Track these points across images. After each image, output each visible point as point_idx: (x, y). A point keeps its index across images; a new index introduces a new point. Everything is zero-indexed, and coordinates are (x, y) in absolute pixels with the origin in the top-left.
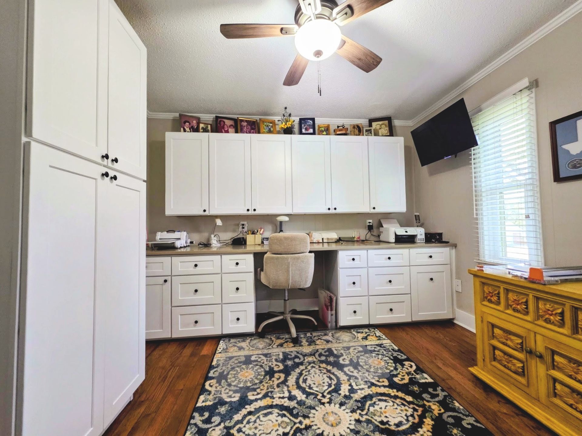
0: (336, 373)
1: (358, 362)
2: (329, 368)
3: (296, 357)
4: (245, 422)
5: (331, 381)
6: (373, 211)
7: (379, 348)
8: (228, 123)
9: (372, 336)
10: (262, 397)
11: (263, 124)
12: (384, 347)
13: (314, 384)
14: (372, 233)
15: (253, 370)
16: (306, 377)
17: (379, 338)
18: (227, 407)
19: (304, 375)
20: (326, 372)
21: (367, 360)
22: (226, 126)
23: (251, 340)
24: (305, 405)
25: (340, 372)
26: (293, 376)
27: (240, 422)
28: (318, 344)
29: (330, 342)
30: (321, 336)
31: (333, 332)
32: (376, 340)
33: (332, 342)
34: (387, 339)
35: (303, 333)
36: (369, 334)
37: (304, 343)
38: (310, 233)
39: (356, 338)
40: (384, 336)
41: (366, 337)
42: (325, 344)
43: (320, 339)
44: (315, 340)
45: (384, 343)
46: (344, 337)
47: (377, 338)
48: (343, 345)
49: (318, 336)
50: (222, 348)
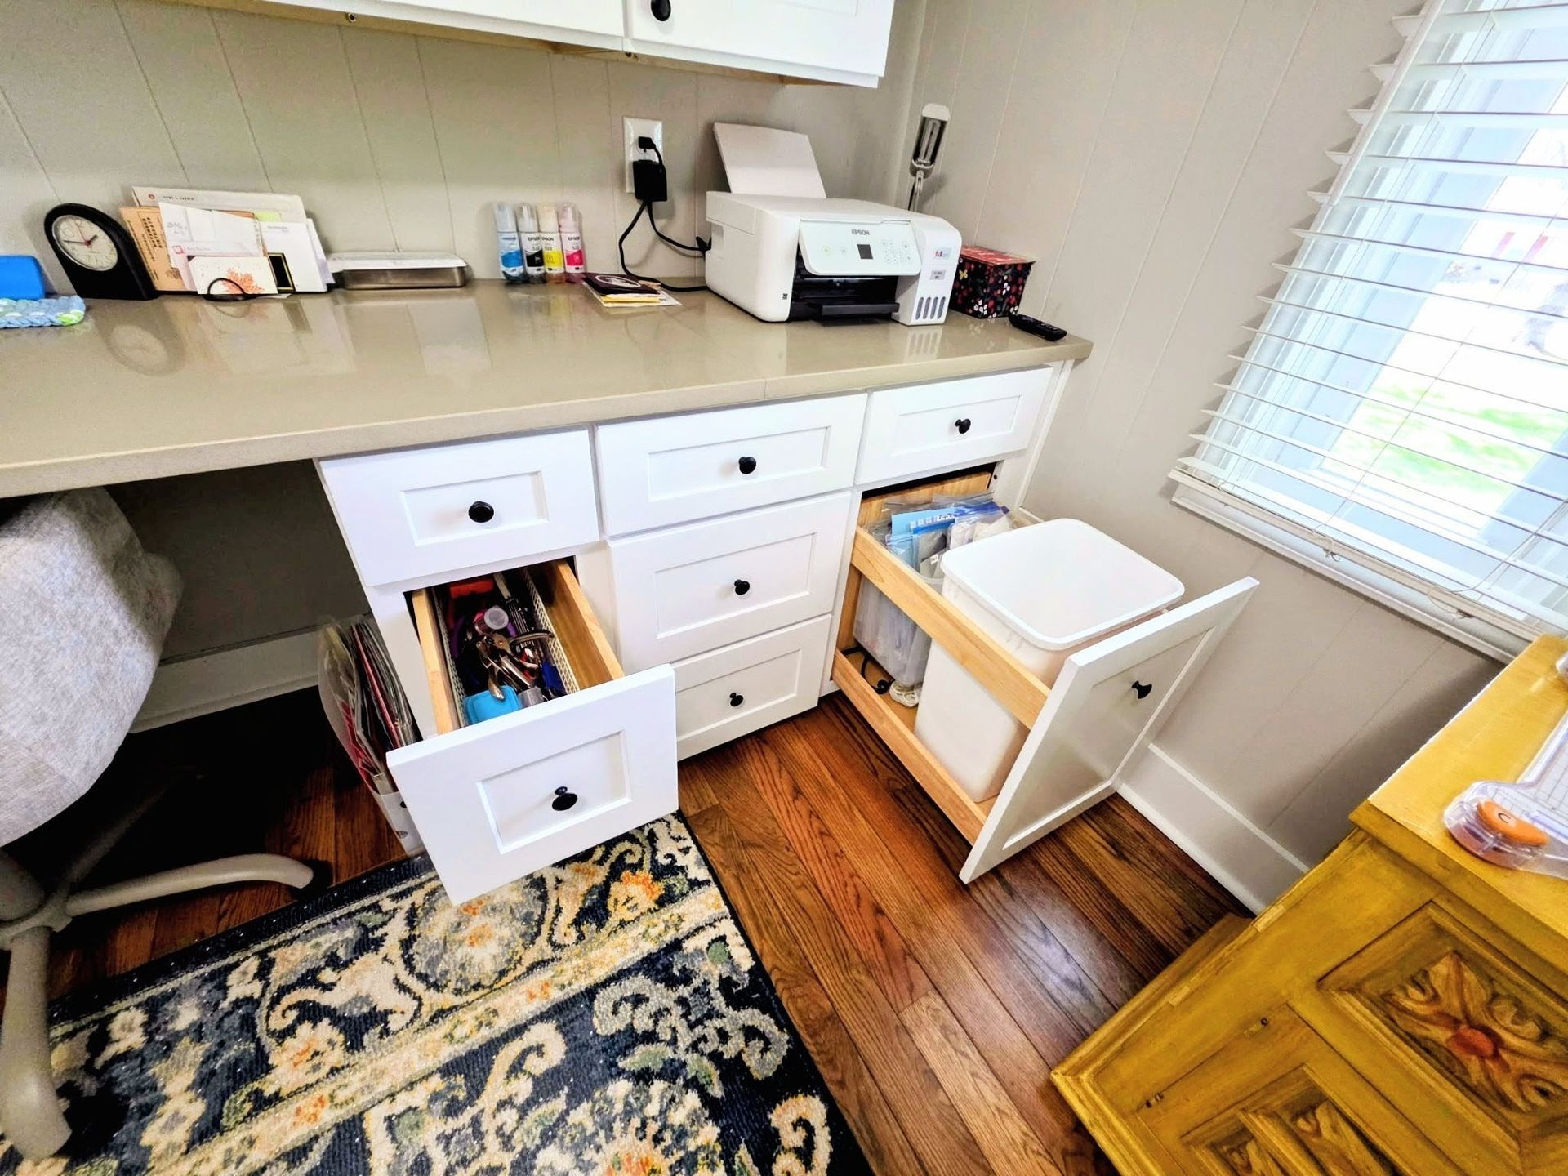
9: (633, 869)
12: (686, 976)
14: (658, 223)
17: (669, 881)
28: (277, 1098)
29: (370, 1037)
30: (327, 976)
31: (418, 897)
32: (653, 905)
33: (386, 1032)
34: (707, 882)
35: (206, 970)
36: (621, 857)
37: (168, 1109)
38: (130, 202)
39: (545, 928)
40: (694, 852)
41: (604, 891)
42: (334, 1071)
43: (311, 1013)
44: (269, 1042)
45: (686, 927)
46: (477, 938)
47: (659, 889)
48: (450, 1036)
49: (310, 979)
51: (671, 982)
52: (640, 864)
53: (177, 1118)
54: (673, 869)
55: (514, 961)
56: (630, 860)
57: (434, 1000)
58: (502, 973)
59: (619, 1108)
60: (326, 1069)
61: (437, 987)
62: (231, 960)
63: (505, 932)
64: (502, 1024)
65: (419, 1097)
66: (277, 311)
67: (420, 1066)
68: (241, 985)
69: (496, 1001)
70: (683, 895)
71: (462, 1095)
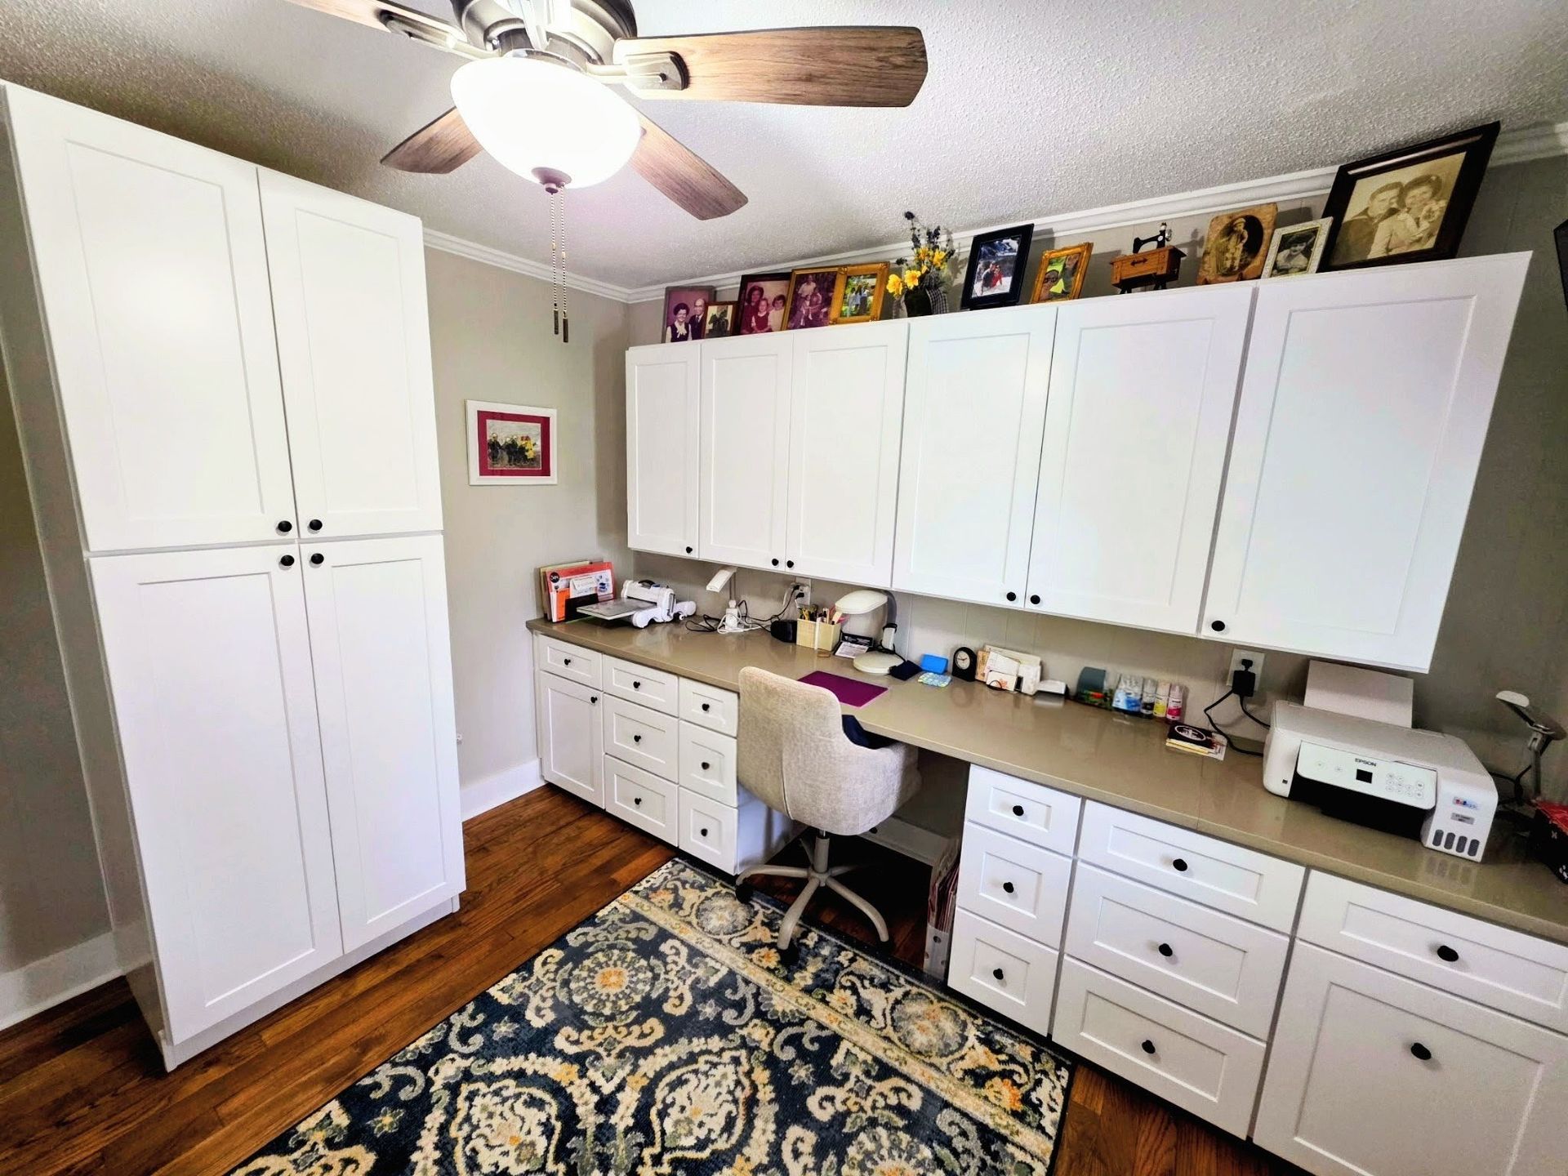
0: (758, 1123)
1: (851, 1138)
2: (766, 1093)
3: (740, 1006)
4: (495, 1086)
5: (720, 1135)
6: (1208, 633)
7: (974, 1144)
8: (772, 289)
9: (1014, 1083)
10: (571, 1056)
11: (847, 284)
12: (995, 1156)
13: (683, 1109)
15: (632, 976)
16: (692, 1077)
17: (1028, 1109)
18: (510, 1030)
19: (694, 1067)
20: (741, 1101)
21: (884, 1152)
22: (763, 303)
23: (717, 894)
24: (603, 1145)
25: (772, 1127)
26: (673, 1052)
27: (490, 1078)
28: (827, 1003)
29: (863, 1018)
30: (867, 983)
31: (914, 990)
32: (1008, 1109)
33: (868, 1022)
34: (1050, 1137)
35: (839, 943)
36: (1012, 1072)
37: (805, 973)
38: (983, 649)
39: (950, 1058)
40: (1056, 1116)
41: (991, 1075)
42: (846, 1015)
43: (854, 989)
44: (838, 985)
45: (1017, 1139)
46: (923, 1029)
47: (1019, 1107)
48: (885, 1050)
49: (861, 978)
50: (652, 881)
51: (986, 1147)
52: (1020, 1086)
53: (804, 978)
54: (1036, 1108)
55: (928, 1054)
56: (1016, 1077)
57: (889, 1031)
58: (920, 1053)
59: (919, 1157)
60: (844, 1012)
61: (895, 1028)
62: (847, 947)
63: (935, 1040)
64: (904, 1069)
65: (862, 1056)
67: (868, 1046)
68: (844, 958)
69: (910, 1060)
70: (1029, 1124)
71: (873, 1073)
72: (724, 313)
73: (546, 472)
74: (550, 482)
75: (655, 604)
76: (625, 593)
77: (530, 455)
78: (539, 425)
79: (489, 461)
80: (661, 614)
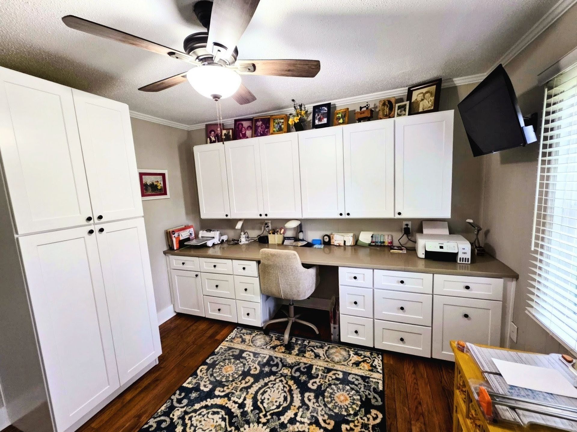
0: (295, 396)
1: (325, 391)
2: (294, 387)
3: (277, 365)
4: (198, 413)
5: (284, 402)
6: (398, 216)
7: (361, 381)
9: (367, 363)
10: (223, 396)
11: (274, 122)
12: (368, 382)
13: (268, 399)
14: (410, 237)
15: (236, 366)
16: (268, 389)
17: (373, 368)
18: (197, 395)
19: (268, 386)
20: (287, 391)
21: (336, 391)
22: (243, 128)
23: (257, 334)
24: (245, 417)
25: (299, 395)
26: (259, 384)
27: (195, 411)
28: (305, 357)
29: (318, 358)
30: (315, 348)
31: (331, 346)
32: (368, 370)
33: (320, 358)
34: (381, 373)
35: (303, 339)
36: (366, 360)
37: (295, 350)
38: (332, 234)
39: (347, 361)
40: (381, 367)
41: (360, 362)
42: (312, 358)
43: (312, 351)
44: (306, 351)
45: (372, 376)
46: (337, 356)
47: (371, 368)
48: (327, 365)
49: (313, 347)
50: (231, 336)
51: (364, 381)
52: (369, 363)
53: (295, 352)
54: (375, 367)
55: (340, 362)
56: (367, 361)
57: (327, 359)
58: (338, 362)
59: (346, 389)
60: (311, 358)
61: (328, 358)
62: (306, 339)
63: (341, 358)
64: (335, 368)
65: (321, 368)
66: (342, 248)
67: (322, 365)
68: (306, 343)
69: (336, 365)
70: (374, 372)
71: (326, 372)
72: (229, 133)
73: (165, 194)
74: (167, 197)
75: (214, 237)
76: (200, 236)
77: (159, 188)
78: (161, 176)
79: (145, 191)
80: (216, 241)
